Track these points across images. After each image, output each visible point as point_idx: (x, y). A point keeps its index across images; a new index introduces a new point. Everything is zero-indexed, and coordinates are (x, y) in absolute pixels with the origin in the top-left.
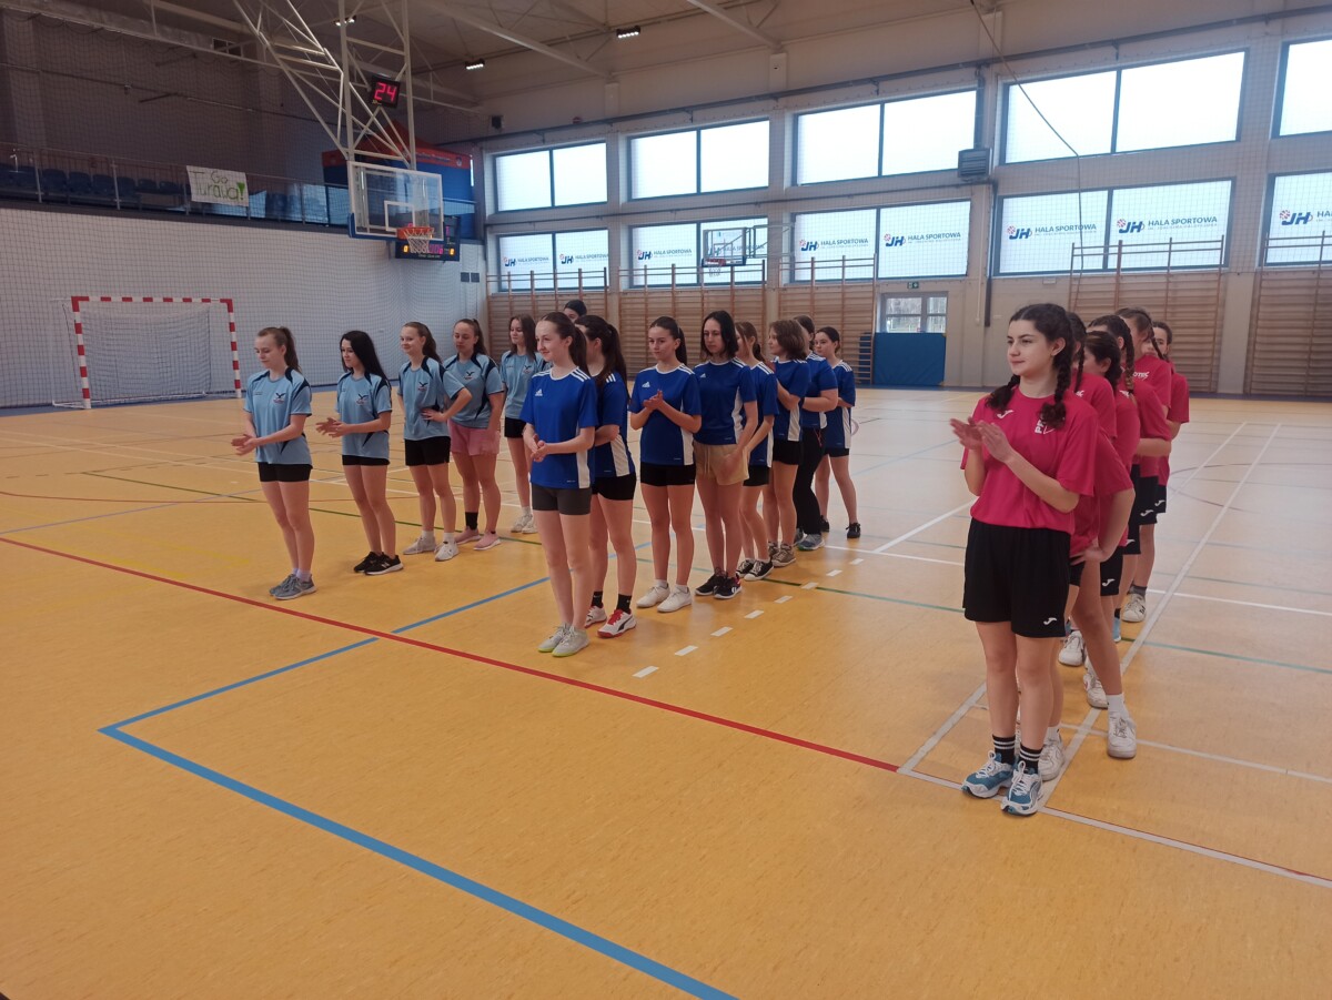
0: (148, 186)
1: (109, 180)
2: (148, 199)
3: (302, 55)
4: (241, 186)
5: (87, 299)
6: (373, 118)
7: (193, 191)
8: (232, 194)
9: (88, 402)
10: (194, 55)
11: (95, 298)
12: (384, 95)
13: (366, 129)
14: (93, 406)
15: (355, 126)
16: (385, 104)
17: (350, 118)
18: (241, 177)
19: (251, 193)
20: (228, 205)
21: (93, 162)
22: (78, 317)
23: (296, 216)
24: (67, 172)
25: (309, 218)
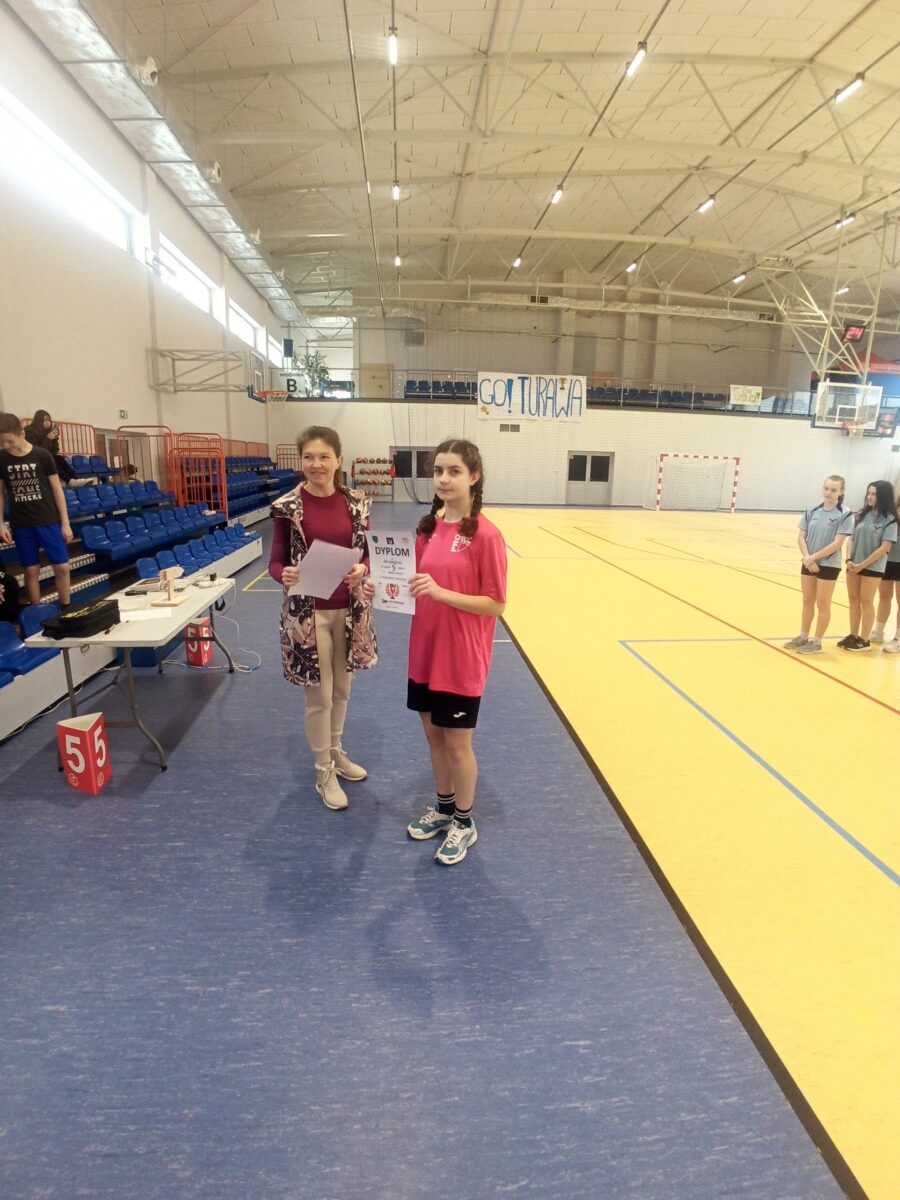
0: (709, 397)
1: (690, 394)
2: (707, 403)
3: (805, 317)
4: (758, 394)
5: (667, 455)
6: (843, 349)
7: (732, 397)
8: (752, 399)
9: (658, 507)
10: (747, 324)
11: (671, 455)
12: (854, 335)
13: (836, 356)
14: (661, 509)
15: (829, 354)
16: (854, 340)
17: (827, 350)
18: (759, 389)
19: (763, 398)
20: (750, 406)
21: (685, 386)
22: (662, 464)
23: (788, 411)
24: (672, 392)
25: (795, 411)
